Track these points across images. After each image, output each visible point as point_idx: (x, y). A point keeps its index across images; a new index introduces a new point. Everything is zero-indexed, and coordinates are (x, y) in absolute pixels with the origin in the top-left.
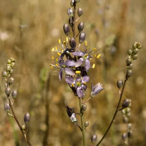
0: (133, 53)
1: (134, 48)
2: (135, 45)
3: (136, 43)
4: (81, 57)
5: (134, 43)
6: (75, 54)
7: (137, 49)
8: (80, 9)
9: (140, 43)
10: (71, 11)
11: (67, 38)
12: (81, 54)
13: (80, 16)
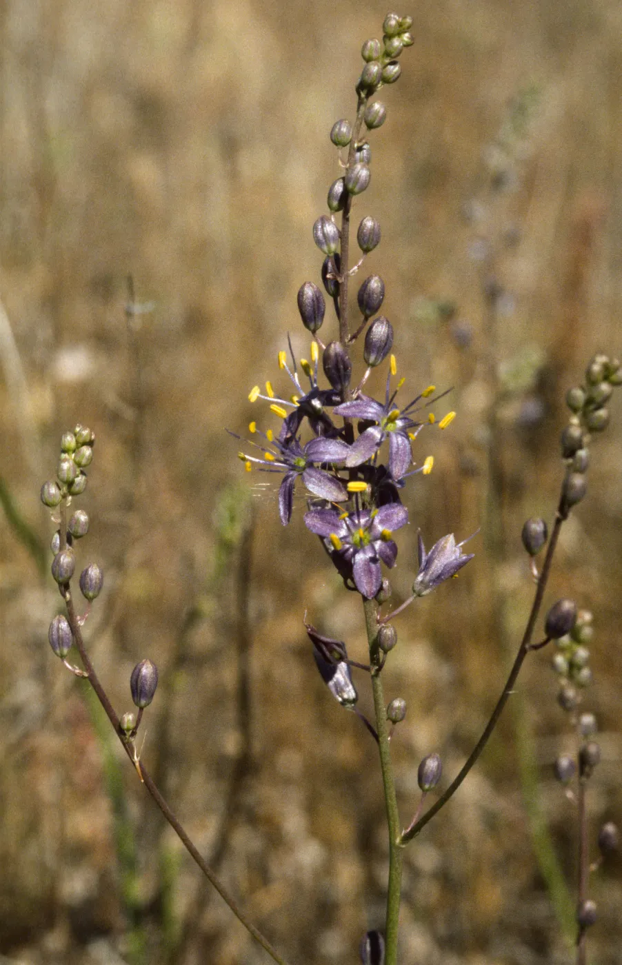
0: (589, 401)
1: (592, 382)
2: (596, 368)
3: (602, 359)
4: (371, 423)
5: (593, 362)
6: (348, 412)
7: (605, 387)
8: (369, 224)
9: (616, 362)
10: (330, 229)
11: (315, 346)
12: (372, 411)
13: (366, 251)
